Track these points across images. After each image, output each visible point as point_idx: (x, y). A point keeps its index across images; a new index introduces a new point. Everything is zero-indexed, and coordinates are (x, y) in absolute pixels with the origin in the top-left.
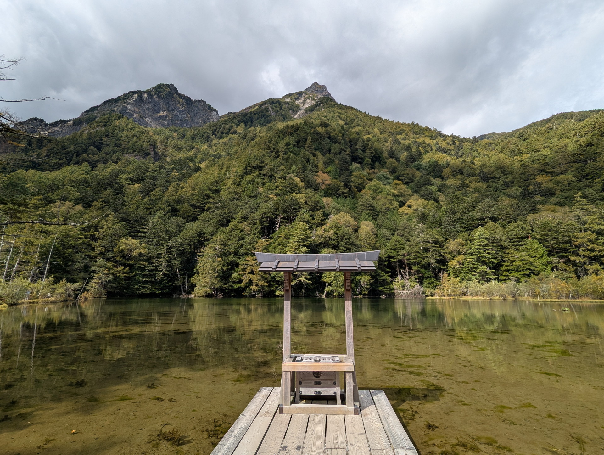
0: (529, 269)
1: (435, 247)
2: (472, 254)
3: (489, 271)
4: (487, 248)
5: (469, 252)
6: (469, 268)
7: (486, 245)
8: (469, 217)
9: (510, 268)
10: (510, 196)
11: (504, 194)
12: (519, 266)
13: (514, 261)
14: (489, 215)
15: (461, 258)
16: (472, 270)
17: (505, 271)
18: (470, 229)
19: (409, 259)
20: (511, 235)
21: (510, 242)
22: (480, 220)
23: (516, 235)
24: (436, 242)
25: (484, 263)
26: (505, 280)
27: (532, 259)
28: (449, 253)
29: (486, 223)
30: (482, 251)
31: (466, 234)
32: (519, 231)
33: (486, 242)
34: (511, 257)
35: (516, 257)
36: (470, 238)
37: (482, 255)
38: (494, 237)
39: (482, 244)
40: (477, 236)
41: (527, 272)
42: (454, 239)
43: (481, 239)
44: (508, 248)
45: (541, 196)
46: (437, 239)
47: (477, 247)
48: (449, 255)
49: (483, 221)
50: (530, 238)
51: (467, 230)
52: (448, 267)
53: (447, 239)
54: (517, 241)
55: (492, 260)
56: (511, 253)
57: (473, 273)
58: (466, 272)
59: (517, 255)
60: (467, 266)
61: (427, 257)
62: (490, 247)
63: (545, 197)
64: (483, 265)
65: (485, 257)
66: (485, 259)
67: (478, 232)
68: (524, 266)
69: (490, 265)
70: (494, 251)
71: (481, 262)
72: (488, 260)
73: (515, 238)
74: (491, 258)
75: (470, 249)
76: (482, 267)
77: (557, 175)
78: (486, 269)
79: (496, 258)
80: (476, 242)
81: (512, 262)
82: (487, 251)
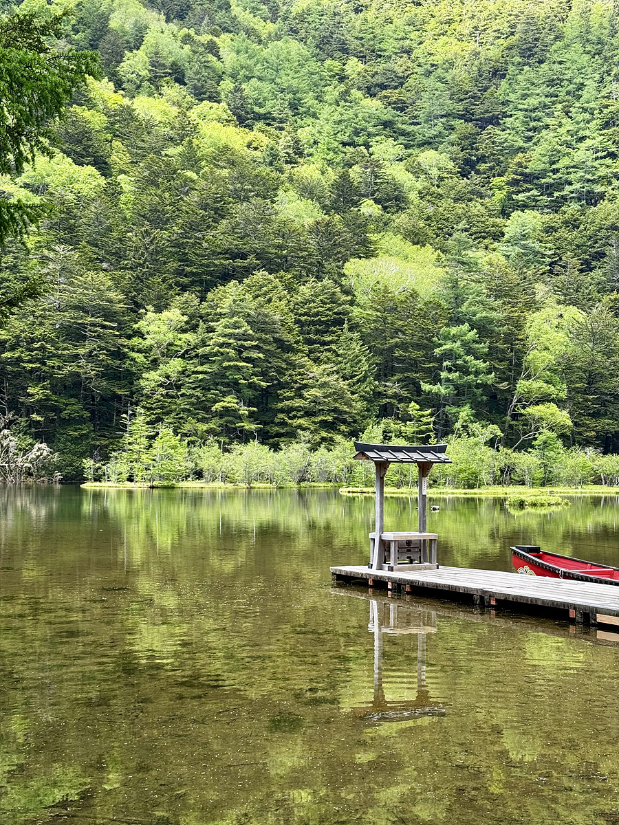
0: (335, 410)
1: (104, 327)
2: (205, 359)
3: (244, 410)
4: (245, 343)
5: (200, 351)
6: (193, 399)
7: (245, 337)
8: (205, 245)
9: (298, 403)
10: (307, 191)
11: (291, 180)
12: (315, 401)
13: (305, 386)
14: (257, 245)
15: (176, 365)
16: (202, 408)
17: (282, 411)
18: (205, 282)
19: (19, 360)
20: (305, 314)
21: (301, 333)
22: (235, 256)
23: (317, 314)
24: (108, 315)
25: (235, 387)
26: (279, 435)
27: (343, 384)
28: (139, 351)
29: (248, 271)
30: (232, 353)
31: (190, 297)
32: (325, 303)
33: (246, 328)
34: (300, 374)
35: (312, 375)
36: (205, 308)
37: (232, 363)
38: (266, 316)
39: (237, 331)
40: (225, 306)
41: (329, 418)
42: (159, 310)
43: (235, 319)
44: (296, 351)
45: (377, 201)
46: (110, 301)
47: (222, 340)
48: (140, 355)
49: (239, 263)
50: (346, 326)
51: (192, 283)
52: (132, 393)
53: (139, 306)
54: (317, 332)
55: (255, 379)
56: (303, 367)
57: (202, 414)
58: (184, 410)
59: (316, 370)
60: (190, 392)
61: (77, 357)
62: (254, 343)
63: (385, 208)
64: (229, 393)
65: (238, 369)
66: (237, 377)
67: (228, 295)
68: (326, 400)
69: (249, 393)
70: (261, 356)
71: (227, 385)
72: (245, 379)
73: (312, 323)
74: (254, 374)
75: (204, 343)
76: (228, 398)
77: (419, 146)
78: (237, 403)
79: (264, 374)
80: (219, 326)
81: (300, 389)
82: (245, 354)
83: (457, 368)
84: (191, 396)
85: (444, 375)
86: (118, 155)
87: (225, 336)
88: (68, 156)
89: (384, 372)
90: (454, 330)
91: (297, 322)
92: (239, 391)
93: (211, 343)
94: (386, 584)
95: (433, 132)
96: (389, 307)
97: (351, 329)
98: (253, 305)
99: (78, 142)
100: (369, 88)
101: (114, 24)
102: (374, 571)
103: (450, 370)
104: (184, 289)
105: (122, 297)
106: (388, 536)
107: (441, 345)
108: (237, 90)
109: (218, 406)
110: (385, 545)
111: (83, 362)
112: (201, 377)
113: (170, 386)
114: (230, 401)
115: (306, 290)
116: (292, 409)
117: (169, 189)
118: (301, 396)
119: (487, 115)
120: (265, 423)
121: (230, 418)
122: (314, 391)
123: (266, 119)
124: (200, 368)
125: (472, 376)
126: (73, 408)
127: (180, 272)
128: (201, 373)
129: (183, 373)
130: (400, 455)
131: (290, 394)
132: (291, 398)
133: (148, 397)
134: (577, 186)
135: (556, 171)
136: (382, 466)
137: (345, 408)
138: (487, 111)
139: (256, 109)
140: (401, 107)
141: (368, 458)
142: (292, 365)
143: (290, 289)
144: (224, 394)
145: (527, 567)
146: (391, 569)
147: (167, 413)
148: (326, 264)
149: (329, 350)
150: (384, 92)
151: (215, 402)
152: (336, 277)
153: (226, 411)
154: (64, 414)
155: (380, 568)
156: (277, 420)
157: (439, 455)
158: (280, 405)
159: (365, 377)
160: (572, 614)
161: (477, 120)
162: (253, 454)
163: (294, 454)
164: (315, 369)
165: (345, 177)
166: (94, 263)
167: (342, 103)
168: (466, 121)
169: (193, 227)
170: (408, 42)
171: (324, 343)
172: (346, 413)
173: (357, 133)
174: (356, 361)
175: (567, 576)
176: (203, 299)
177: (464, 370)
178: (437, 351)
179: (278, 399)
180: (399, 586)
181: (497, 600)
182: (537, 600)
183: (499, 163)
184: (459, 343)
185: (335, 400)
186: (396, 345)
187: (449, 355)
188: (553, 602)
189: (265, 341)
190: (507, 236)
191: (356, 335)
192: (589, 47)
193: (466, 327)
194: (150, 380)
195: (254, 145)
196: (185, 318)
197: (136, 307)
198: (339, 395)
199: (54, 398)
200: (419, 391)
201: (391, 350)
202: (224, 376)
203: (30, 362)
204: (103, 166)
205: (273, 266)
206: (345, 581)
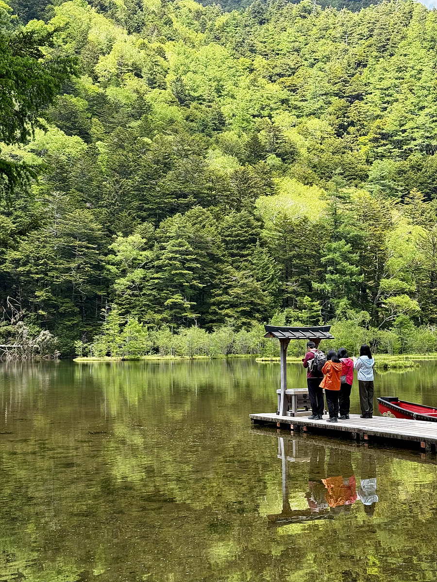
0: (252, 303)
1: (88, 248)
2: (159, 268)
3: (187, 304)
4: (187, 257)
5: (156, 263)
6: (151, 297)
7: (187, 253)
8: (158, 189)
9: (225, 298)
10: (229, 150)
11: (217, 142)
12: (237, 296)
13: (230, 286)
14: (194, 187)
15: (139, 273)
16: (158, 304)
17: (214, 304)
18: (158, 215)
19: (29, 272)
20: (229, 236)
21: (227, 249)
22: (178, 197)
23: (237, 235)
24: (91, 239)
25: (180, 288)
26: (213, 321)
27: (257, 285)
28: (113, 264)
29: (188, 206)
30: (178, 264)
31: (148, 225)
32: (242, 228)
33: (188, 247)
34: (226, 278)
35: (234, 278)
36: (158, 233)
37: (178, 272)
38: (202, 237)
39: (181, 249)
40: (173, 231)
41: (248, 309)
42: (126, 235)
43: (180, 240)
44: (223, 262)
45: (278, 155)
46: (92, 230)
47: (171, 255)
48: (114, 267)
49: (182, 201)
50: (258, 243)
51: (149, 215)
52: (108, 294)
53: (112, 233)
54: (238, 248)
55: (194, 282)
56: (228, 273)
57: (158, 308)
58: (145, 305)
59: (238, 275)
60: (149, 292)
61: (69, 269)
62: (193, 257)
63: (284, 160)
64: (177, 292)
65: (183, 275)
66: (181, 281)
67: (174, 224)
68: (245, 296)
69: (190, 292)
70: (199, 265)
71: (175, 287)
72: (187, 282)
73: (234, 242)
74: (194, 279)
75: (158, 258)
76: (176, 296)
77: (307, 116)
78: (182, 299)
79: (201, 279)
80: (169, 245)
81: (226, 288)
82: (187, 265)
83: (337, 271)
84: (150, 295)
85: (328, 276)
86: (96, 128)
87: (173, 252)
88: (61, 129)
89: (286, 275)
90: (334, 245)
91: (224, 241)
92: (183, 291)
93: (163, 257)
94: (290, 426)
95: (317, 106)
96: (288, 229)
97: (261, 245)
98: (192, 230)
99: (68, 119)
100: (271, 77)
101: (91, 37)
102: (281, 417)
103: (332, 273)
104: (143, 220)
105: (100, 227)
106: (291, 391)
107: (325, 255)
108: (178, 80)
109: (169, 302)
110: (288, 398)
111: (74, 273)
112: (156, 281)
113: (135, 289)
114: (177, 298)
115: (229, 219)
116: (221, 303)
117: (132, 151)
118: (227, 293)
119: (354, 93)
120: (202, 313)
121: (178, 310)
122: (235, 290)
123: (198, 100)
124: (156, 275)
125: (348, 277)
126: (67, 305)
127: (140, 208)
128: (157, 278)
129: (144, 278)
130: (297, 334)
131: (220, 292)
132: (221, 295)
133: (120, 296)
134: (419, 141)
135: (404, 131)
136: (285, 342)
137: (259, 301)
138: (354, 91)
139: (192, 93)
140: (294, 89)
141: (274, 336)
142: (221, 272)
143: (218, 218)
144: (173, 293)
145: (389, 412)
146: (293, 415)
147: (133, 308)
148: (243, 200)
149: (246, 261)
150: (282, 79)
151: (167, 299)
152: (250, 209)
153: (175, 305)
154: (61, 310)
155: (285, 414)
156: (211, 311)
157: (325, 333)
158: (212, 300)
159: (272, 279)
160: (423, 445)
161: (347, 97)
162: (194, 335)
163: (223, 334)
164: (236, 274)
165: (255, 139)
166: (80, 204)
167: (252, 88)
168: (339, 97)
169: (149, 177)
170: (297, 43)
171: (243, 256)
172: (259, 304)
173: (263, 109)
174: (265, 268)
175: (419, 418)
176: (157, 226)
177: (342, 272)
178: (323, 259)
179: (211, 296)
180: (299, 427)
181: (369, 436)
182: (397, 435)
183: (363, 126)
184: (338, 254)
185: (252, 296)
186: (294, 256)
187: (332, 262)
188: (409, 437)
189: (201, 255)
190: (370, 178)
191: (265, 250)
192: (425, 44)
193: (343, 242)
194: (121, 284)
195: (191, 118)
196: (144, 240)
197: (110, 234)
198: (254, 292)
199: (54, 298)
200: (311, 288)
201: (290, 259)
202: (172, 280)
203: (37, 273)
204: (86, 136)
205: (205, 202)
206: (261, 424)
